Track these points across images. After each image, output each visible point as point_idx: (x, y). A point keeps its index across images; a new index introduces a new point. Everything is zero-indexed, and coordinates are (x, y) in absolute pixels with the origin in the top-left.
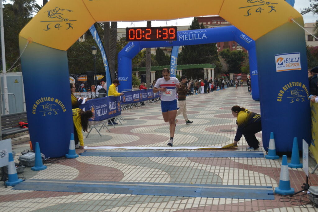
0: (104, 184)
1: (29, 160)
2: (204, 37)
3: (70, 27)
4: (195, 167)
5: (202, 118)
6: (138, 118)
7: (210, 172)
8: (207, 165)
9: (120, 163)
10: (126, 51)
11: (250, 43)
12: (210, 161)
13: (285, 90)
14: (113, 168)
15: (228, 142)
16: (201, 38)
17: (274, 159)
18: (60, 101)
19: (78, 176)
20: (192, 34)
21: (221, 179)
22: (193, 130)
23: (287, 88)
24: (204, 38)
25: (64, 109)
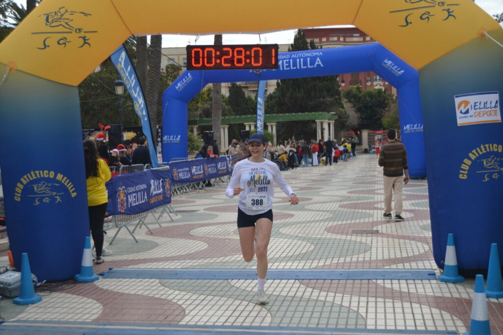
0: (150, 328)
1: (10, 285)
2: (317, 65)
3: (85, 43)
4: (314, 297)
5: (318, 209)
6: (201, 210)
7: (341, 306)
8: (335, 293)
9: (175, 290)
10: (177, 88)
11: (400, 76)
12: (340, 286)
13: (473, 159)
14: (165, 300)
15: (369, 251)
16: (312, 67)
17: (454, 282)
18: (65, 178)
19: (102, 313)
20: (298, 58)
21: (363, 318)
22: (303, 232)
23: (477, 155)
24: (319, 65)
25: (73, 192)
